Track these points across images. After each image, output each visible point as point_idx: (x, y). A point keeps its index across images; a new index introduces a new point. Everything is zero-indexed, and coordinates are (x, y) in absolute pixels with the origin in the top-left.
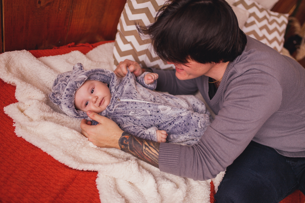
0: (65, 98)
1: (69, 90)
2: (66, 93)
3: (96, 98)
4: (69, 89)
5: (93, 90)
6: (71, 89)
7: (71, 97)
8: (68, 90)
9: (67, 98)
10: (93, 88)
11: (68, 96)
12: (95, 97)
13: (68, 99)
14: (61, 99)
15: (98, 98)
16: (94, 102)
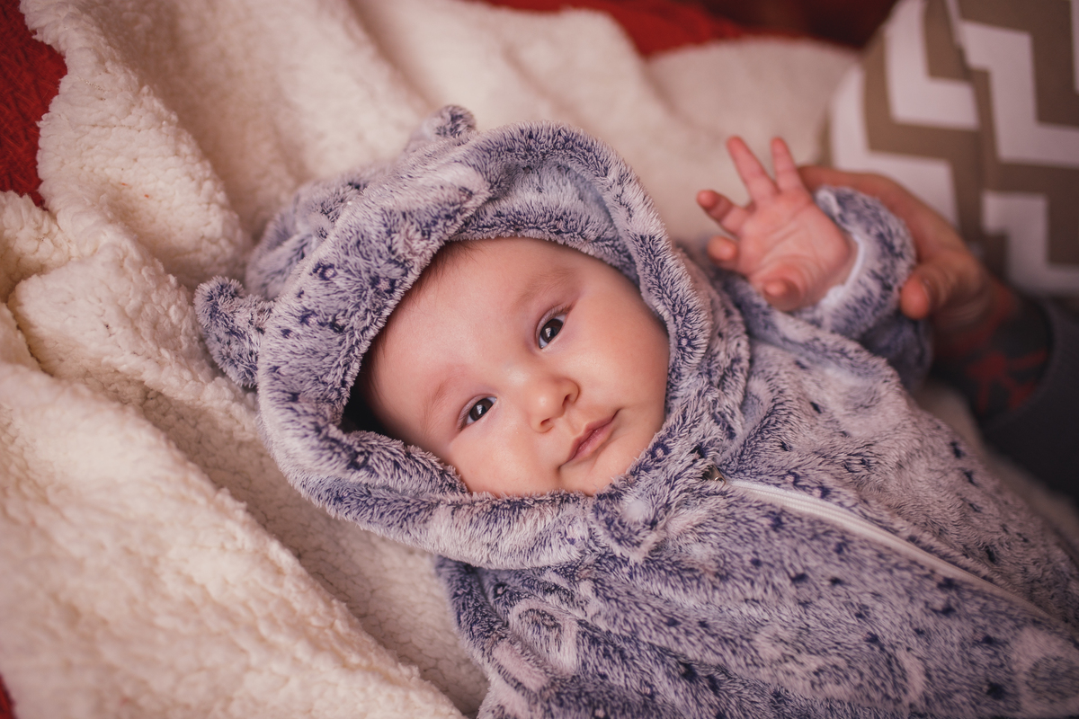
0: (286, 333)
1: (329, 273)
2: (300, 294)
3: (567, 390)
4: (331, 266)
5: (561, 318)
6: (348, 271)
7: (329, 332)
8: (323, 276)
9: (298, 336)
10: (560, 308)
11: (313, 320)
12: (558, 380)
13: (306, 343)
14: (261, 330)
15: (579, 392)
16: (536, 422)
